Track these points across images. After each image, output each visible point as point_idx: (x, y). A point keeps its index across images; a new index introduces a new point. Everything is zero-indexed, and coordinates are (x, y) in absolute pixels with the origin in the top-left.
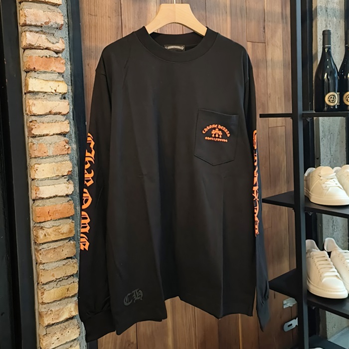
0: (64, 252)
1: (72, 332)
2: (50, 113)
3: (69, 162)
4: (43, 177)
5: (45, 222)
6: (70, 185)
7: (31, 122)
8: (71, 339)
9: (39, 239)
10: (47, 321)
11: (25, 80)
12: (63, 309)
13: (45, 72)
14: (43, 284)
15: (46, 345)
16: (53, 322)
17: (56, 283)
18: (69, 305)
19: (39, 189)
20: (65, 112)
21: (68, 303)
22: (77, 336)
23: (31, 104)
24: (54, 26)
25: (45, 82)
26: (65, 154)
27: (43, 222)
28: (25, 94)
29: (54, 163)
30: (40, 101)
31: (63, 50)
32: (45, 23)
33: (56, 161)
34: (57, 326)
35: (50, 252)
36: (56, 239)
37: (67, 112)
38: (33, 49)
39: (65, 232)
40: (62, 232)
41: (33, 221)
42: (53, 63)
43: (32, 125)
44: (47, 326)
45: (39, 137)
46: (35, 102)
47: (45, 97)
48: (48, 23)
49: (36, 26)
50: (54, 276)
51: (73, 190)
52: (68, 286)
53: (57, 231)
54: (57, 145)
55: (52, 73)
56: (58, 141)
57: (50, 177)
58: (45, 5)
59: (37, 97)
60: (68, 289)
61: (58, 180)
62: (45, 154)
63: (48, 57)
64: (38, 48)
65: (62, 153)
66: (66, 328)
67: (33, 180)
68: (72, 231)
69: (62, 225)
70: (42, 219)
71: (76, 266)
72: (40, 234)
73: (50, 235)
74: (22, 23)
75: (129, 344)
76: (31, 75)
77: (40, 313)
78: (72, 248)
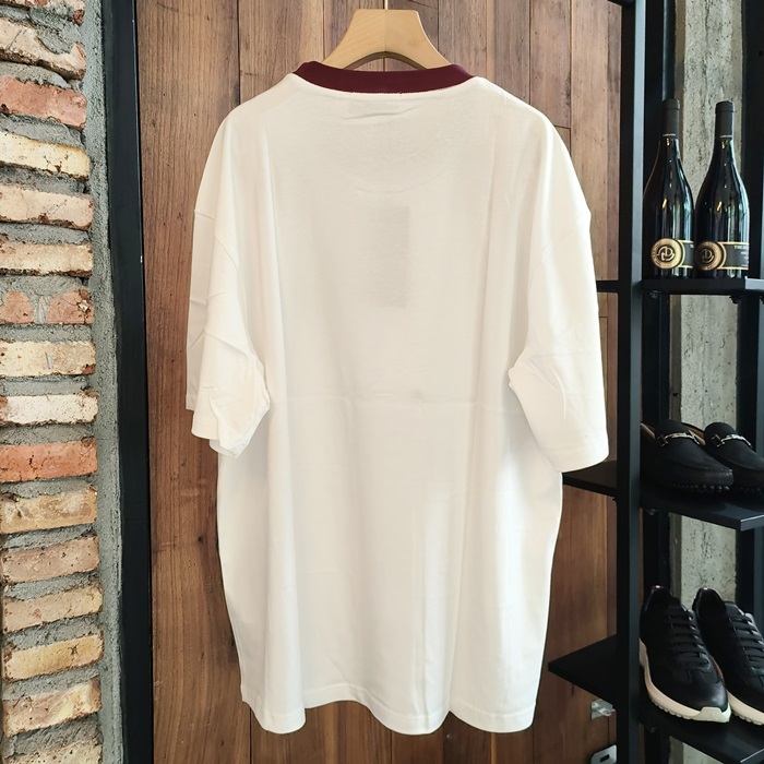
0: (66, 558)
1: (80, 752)
2: (43, 220)
3: (88, 344)
4: (18, 374)
5: (21, 482)
6: (87, 399)
9: (3, 524)
10: (17, 723)
12: (58, 696)
13: (32, 120)
14: (10, 632)
16: (32, 728)
17: (43, 633)
18: (76, 689)
19: (6, 402)
20: (81, 221)
21: (73, 681)
24: (58, 11)
25: (31, 144)
26: (79, 325)
27: (15, 483)
29: (48, 343)
30: (16, 189)
31: (83, 72)
33: (53, 337)
34: (43, 738)
35: (30, 557)
36: (48, 527)
37: (85, 224)
38: (3, 60)
39: (72, 511)
40: (65, 510)
42: (54, 100)
44: (18, 735)
45: (12, 275)
46: (3, 189)
47: (30, 181)
49: (13, 5)
50: (39, 616)
51: (96, 412)
52: (73, 642)
53: (51, 507)
54: (58, 300)
55: (53, 125)
56: (60, 290)
57: (36, 374)
59: (13, 179)
60: (74, 650)
61: (60, 385)
62: (25, 319)
63: (41, 82)
64: (17, 59)
65: (69, 320)
66: (64, 743)
68: (90, 510)
69: (63, 494)
70: (13, 476)
71: (97, 594)
72: (7, 511)
73: (30, 516)
77: (2, 703)
78: (88, 550)
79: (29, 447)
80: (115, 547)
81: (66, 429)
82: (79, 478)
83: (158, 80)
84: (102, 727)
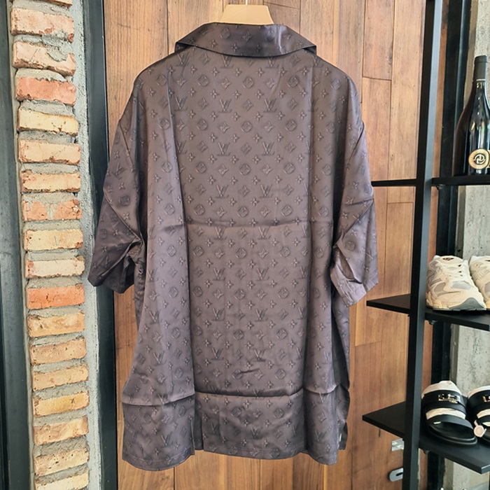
0: (68, 351)
1: (77, 455)
2: (52, 160)
3: (78, 230)
4: (39, 249)
5: (42, 309)
6: (78, 262)
7: (24, 172)
8: (76, 465)
9: (32, 332)
10: (43, 438)
11: (18, 112)
12: (65, 425)
13: (45, 102)
14: (38, 391)
15: (40, 469)
16: (53, 441)
17: (56, 391)
18: (74, 421)
19: (33, 265)
20: (74, 161)
21: (72, 417)
22: (85, 461)
24: (59, 36)
25: (44, 116)
26: (73, 220)
27: (39, 309)
28: (18, 133)
29: (55, 230)
30: (36, 143)
31: (73, 71)
32: (46, 30)
33: (59, 227)
34: (56, 447)
35: (48, 350)
36: (57, 333)
37: (77, 161)
38: (28, 68)
39: (70, 324)
40: (66, 324)
41: (27, 307)
42: (57, 89)
43: (24, 176)
44: (42, 445)
45: (35, 193)
46: (29, 143)
47: (44, 138)
48: (51, 30)
49: (32, 34)
50: (53, 382)
51: (83, 269)
52: (72, 396)
53: (58, 322)
54: (61, 206)
55: (55, 104)
56: (62, 200)
57: (49, 249)
58: (46, 4)
59: (34, 137)
60: (73, 401)
61: (63, 255)
62: (43, 218)
63: (50, 80)
64: (36, 66)
65: (67, 218)
66: (68, 450)
67: (27, 252)
68: (80, 324)
69: (66, 315)
70: (38, 306)
71: (85, 370)
72: (34, 325)
73: (47, 327)
74: (12, 30)
75: (163, 479)
76: (24, 105)
77: (33, 428)
78: (80, 347)
79: (46, 289)
80: (95, 345)
81: (64, 279)
82: (74, 306)
83: (118, 71)
84: (89, 443)
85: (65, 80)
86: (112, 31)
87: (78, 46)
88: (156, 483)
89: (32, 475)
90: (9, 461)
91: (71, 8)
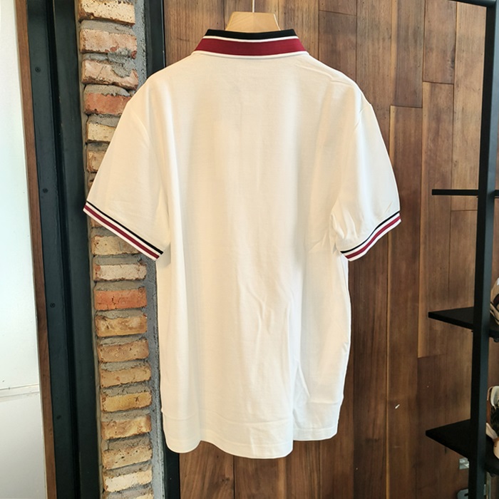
0: (132, 351)
1: (141, 452)
4: (106, 254)
5: (108, 310)
6: (141, 267)
7: (92, 181)
8: (140, 461)
9: (100, 332)
10: (109, 434)
11: (86, 125)
12: (130, 422)
13: (110, 116)
14: (105, 388)
15: (108, 462)
16: (119, 436)
17: (121, 389)
18: (138, 419)
19: (100, 268)
21: (137, 415)
22: (150, 458)
23: (90, 156)
24: (123, 53)
25: (110, 129)
27: (105, 311)
28: (86, 144)
30: (103, 154)
31: (136, 86)
32: (111, 49)
34: (122, 442)
35: (114, 350)
36: (122, 334)
38: (95, 84)
39: (134, 326)
40: (130, 326)
41: (95, 308)
42: (122, 103)
44: (109, 440)
46: (96, 155)
48: (115, 49)
49: (99, 53)
50: (119, 380)
51: (145, 274)
52: (137, 395)
53: (124, 325)
57: (114, 254)
58: (112, 24)
59: (100, 148)
60: (137, 399)
61: (127, 259)
63: (115, 95)
64: (102, 83)
66: (133, 446)
67: (94, 256)
68: (143, 326)
69: (129, 317)
70: (105, 307)
71: (148, 371)
72: (101, 325)
73: (113, 328)
74: (81, 49)
75: (223, 480)
76: (91, 118)
77: (101, 422)
78: (142, 347)
79: (112, 292)
80: (157, 347)
81: (128, 282)
82: (138, 309)
84: (152, 441)
85: (129, 94)
86: (172, 44)
87: (141, 61)
88: (216, 483)
89: (100, 467)
90: (80, 453)
91: (134, 27)
